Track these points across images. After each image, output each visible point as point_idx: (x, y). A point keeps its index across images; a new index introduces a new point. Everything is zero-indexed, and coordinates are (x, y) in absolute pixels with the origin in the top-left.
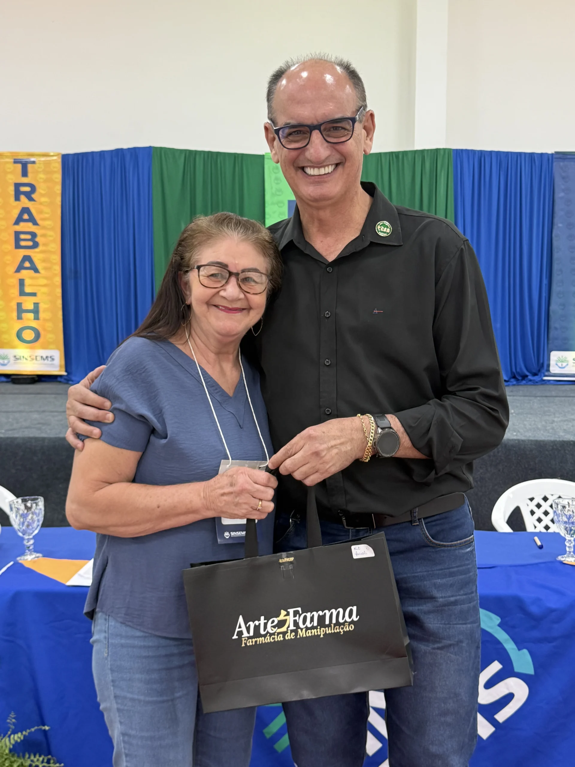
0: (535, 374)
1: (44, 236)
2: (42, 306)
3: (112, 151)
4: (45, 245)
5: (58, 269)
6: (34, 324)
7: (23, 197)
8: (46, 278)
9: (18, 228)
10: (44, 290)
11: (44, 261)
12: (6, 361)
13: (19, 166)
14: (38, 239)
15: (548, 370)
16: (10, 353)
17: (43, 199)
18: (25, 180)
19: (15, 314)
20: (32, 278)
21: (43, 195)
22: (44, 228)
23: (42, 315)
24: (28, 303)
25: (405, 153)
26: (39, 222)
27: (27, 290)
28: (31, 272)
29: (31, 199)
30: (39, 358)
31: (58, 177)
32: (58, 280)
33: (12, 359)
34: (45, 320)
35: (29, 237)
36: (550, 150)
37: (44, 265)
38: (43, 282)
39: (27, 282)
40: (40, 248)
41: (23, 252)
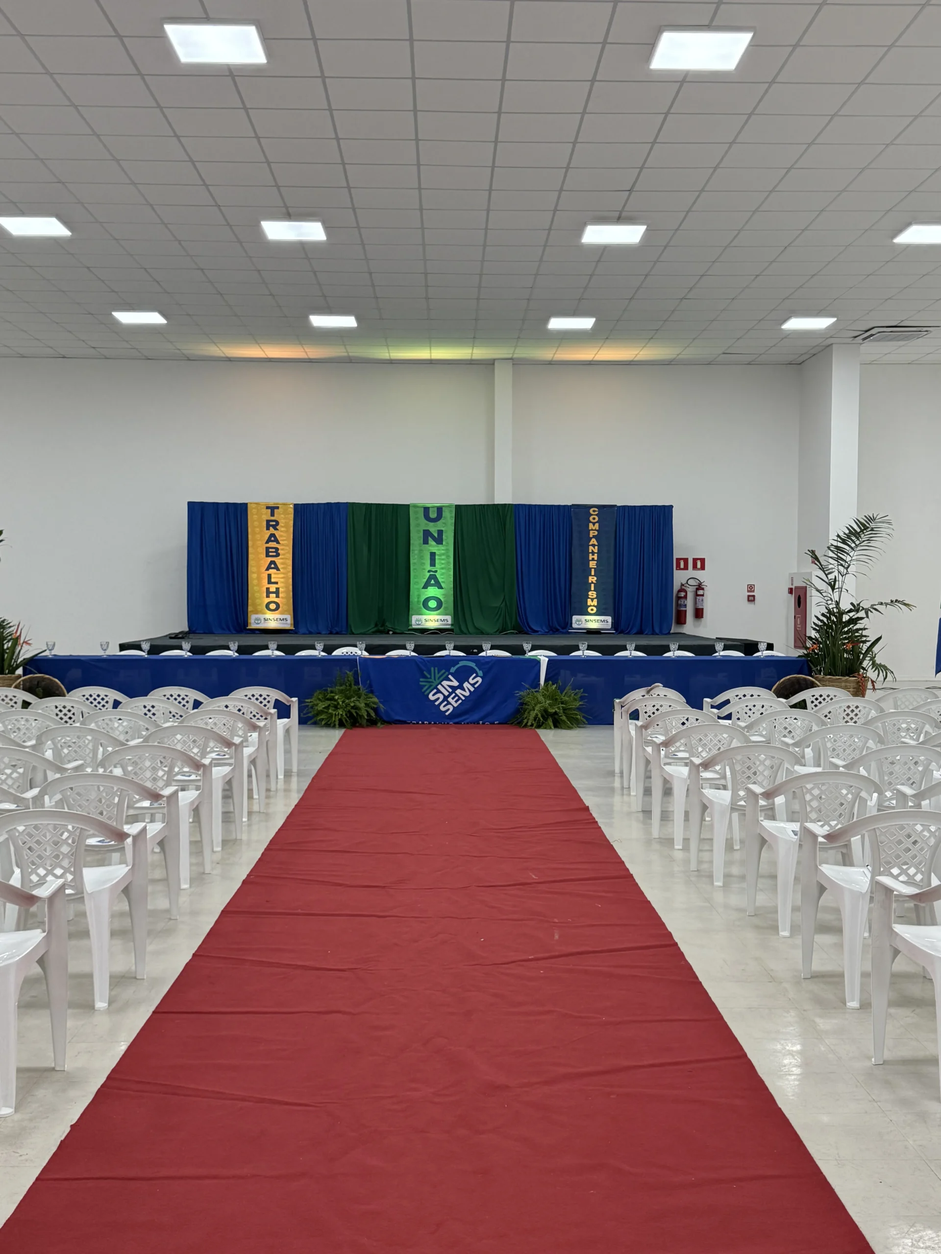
0: (563, 629)
1: (282, 549)
2: (281, 590)
3: (324, 504)
4: (284, 555)
5: (290, 568)
6: (276, 600)
7: (271, 528)
8: (283, 573)
9: (268, 545)
10: (282, 580)
11: (282, 564)
12: (259, 622)
13: (269, 511)
14: (279, 552)
15: (571, 626)
16: (262, 617)
17: (283, 529)
18: (272, 518)
19: (265, 594)
20: (275, 574)
21: (282, 527)
22: (283, 545)
23: (281, 595)
24: (273, 588)
25: (488, 505)
26: (281, 542)
27: (273, 580)
28: (275, 571)
29: (276, 529)
30: (278, 620)
31: (291, 517)
32: (290, 574)
33: (263, 620)
34: (282, 598)
35: (274, 550)
36: (569, 503)
37: (282, 566)
38: (282, 576)
39: (273, 576)
40: (280, 557)
41: (270, 559)
